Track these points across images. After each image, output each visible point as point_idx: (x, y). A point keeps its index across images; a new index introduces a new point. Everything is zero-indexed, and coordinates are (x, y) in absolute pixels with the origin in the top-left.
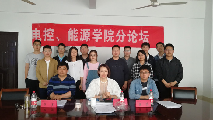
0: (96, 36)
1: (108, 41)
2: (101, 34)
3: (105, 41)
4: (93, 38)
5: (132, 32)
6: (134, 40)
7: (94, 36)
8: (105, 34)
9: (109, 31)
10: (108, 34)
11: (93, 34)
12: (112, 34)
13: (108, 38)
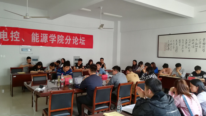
0: (52, 39)
1: (60, 43)
2: (56, 38)
3: (58, 43)
4: (50, 40)
5: (75, 37)
6: (77, 43)
7: (50, 39)
8: (58, 38)
9: (60, 36)
10: (60, 38)
11: (50, 38)
12: (63, 38)
13: (60, 41)
